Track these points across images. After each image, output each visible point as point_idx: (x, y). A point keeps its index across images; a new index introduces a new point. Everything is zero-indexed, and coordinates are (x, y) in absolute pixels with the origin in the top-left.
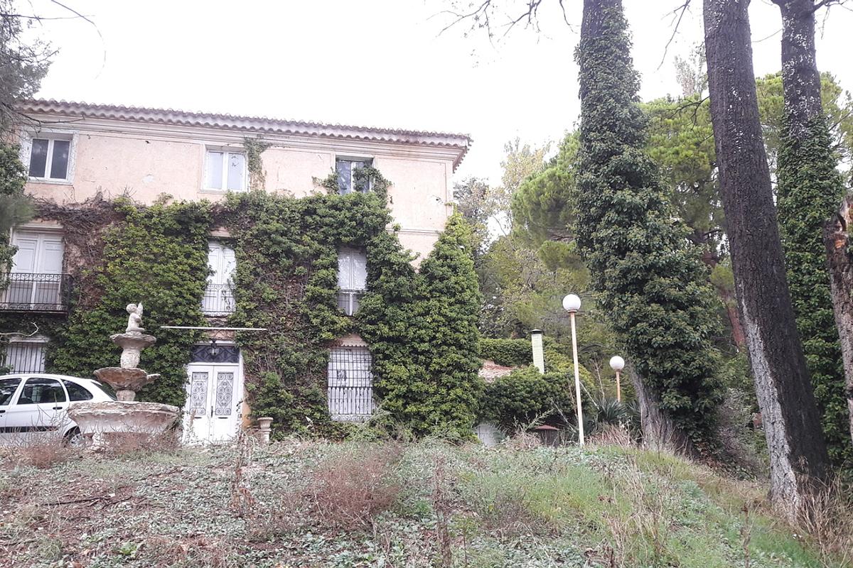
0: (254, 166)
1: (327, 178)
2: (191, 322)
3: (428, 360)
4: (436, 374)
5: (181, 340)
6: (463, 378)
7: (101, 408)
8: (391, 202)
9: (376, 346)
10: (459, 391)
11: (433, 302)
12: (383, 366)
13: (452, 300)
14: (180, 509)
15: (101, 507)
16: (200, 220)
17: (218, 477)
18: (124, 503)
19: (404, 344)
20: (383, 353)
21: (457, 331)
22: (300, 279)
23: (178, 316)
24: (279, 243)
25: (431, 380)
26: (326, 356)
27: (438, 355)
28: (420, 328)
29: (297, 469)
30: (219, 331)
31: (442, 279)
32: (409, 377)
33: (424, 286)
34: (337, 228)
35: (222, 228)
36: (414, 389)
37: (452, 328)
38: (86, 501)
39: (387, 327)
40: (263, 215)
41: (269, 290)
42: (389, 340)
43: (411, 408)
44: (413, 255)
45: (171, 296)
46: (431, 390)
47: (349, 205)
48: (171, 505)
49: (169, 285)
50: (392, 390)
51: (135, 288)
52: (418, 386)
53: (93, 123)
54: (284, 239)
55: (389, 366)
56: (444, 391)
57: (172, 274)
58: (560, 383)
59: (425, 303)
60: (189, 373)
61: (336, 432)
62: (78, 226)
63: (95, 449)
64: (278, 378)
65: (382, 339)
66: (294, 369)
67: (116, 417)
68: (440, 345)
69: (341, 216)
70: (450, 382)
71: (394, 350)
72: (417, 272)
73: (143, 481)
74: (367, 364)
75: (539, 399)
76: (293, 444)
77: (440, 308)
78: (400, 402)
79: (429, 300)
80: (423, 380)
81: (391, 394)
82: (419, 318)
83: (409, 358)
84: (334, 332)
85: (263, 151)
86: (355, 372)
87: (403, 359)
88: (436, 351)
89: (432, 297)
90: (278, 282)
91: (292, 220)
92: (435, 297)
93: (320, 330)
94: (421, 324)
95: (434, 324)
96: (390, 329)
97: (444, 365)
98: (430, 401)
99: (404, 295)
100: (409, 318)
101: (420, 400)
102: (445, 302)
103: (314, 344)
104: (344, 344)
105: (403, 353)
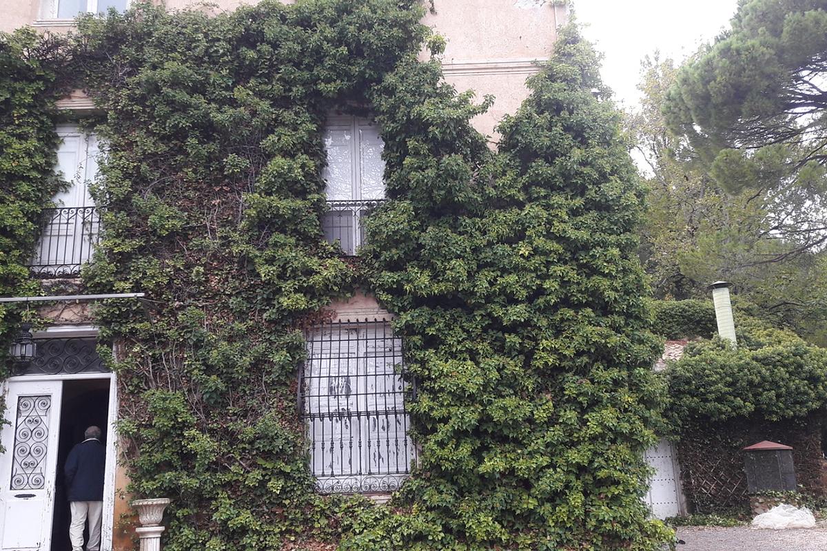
3: (529, 345)
4: (551, 376)
6: (617, 383)
8: (432, 10)
9: (406, 318)
10: (609, 415)
11: (530, 210)
12: (423, 363)
13: (578, 202)
16: (24, 74)
19: (470, 311)
20: (424, 335)
21: (593, 271)
22: (241, 181)
24: (185, 107)
25: (540, 389)
26: (297, 347)
27: (550, 332)
28: (505, 271)
30: (67, 304)
31: (550, 157)
32: (485, 386)
33: (510, 175)
34: (309, 68)
35: (79, 93)
36: (497, 415)
37: (581, 266)
39: (427, 273)
41: (165, 210)
42: (434, 302)
43: (493, 463)
44: (477, 101)
46: (541, 415)
47: (330, 12)
50: (445, 420)
52: (507, 407)
54: (198, 99)
55: (437, 363)
56: (571, 415)
58: (784, 366)
59: (512, 215)
61: (324, 522)
65: (418, 301)
68: (556, 307)
70: (585, 394)
71: (448, 326)
72: (493, 148)
74: (390, 360)
75: (751, 395)
77: (550, 223)
78: (465, 450)
79: (521, 206)
80: (520, 392)
81: (443, 430)
82: (500, 249)
83: (483, 340)
84: (309, 292)
86: (371, 380)
87: (468, 344)
88: (545, 323)
89: (530, 200)
90: (191, 194)
91: (213, 58)
92: (537, 199)
93: (279, 291)
94: (506, 261)
95: (537, 260)
96: (435, 277)
97: (567, 352)
98: (538, 444)
99: (461, 197)
100: (476, 250)
101: (515, 440)
102: (560, 207)
103: (270, 322)
104: (339, 317)
105: (468, 331)
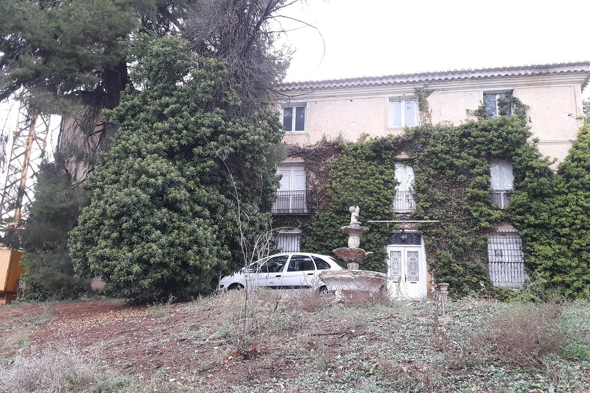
0: (423, 107)
1: (477, 108)
2: (387, 217)
3: (569, 241)
4: (577, 252)
5: (382, 230)
7: (339, 274)
8: (530, 121)
9: (525, 231)
11: (570, 196)
12: (531, 246)
14: (398, 343)
15: (347, 339)
16: (388, 148)
17: (421, 323)
18: (361, 337)
19: (548, 230)
20: (531, 237)
22: (462, 184)
23: (378, 213)
24: (444, 159)
25: (573, 256)
26: (486, 240)
27: (577, 238)
28: (561, 217)
29: (477, 320)
30: (406, 223)
31: (577, 177)
32: (554, 254)
35: (403, 153)
36: (559, 263)
38: (337, 334)
39: (533, 216)
40: (431, 141)
41: (438, 193)
42: (535, 226)
43: (557, 278)
44: (551, 160)
45: (372, 201)
46: (574, 264)
47: (496, 127)
48: (392, 340)
49: (371, 193)
50: (541, 265)
51: (350, 196)
52: (561, 261)
53: (317, 93)
54: (447, 157)
55: (536, 246)
56: (584, 265)
57: (372, 186)
59: (564, 197)
60: (388, 252)
61: (498, 295)
62: (313, 159)
63: (339, 300)
64: (450, 255)
65: (529, 226)
66: (461, 249)
67: (348, 280)
68: (579, 229)
69: (490, 136)
71: (540, 234)
72: (555, 173)
73: (372, 323)
74: (518, 245)
76: (472, 302)
77: (577, 200)
78: (548, 274)
79: (567, 194)
80: (566, 257)
81: (540, 268)
82: (559, 209)
83: (553, 239)
84: (490, 222)
85: (429, 96)
86: (509, 251)
87: (548, 241)
88: (575, 234)
89: (570, 192)
90: (445, 187)
91: (452, 142)
92: (573, 192)
93: (480, 221)
94: (562, 213)
95: (573, 213)
96: (536, 218)
97: (583, 244)
98: (573, 273)
99: (546, 192)
100: (551, 209)
101: (564, 272)
102: (581, 195)
103: (475, 231)
104: (499, 230)
105: (547, 236)
